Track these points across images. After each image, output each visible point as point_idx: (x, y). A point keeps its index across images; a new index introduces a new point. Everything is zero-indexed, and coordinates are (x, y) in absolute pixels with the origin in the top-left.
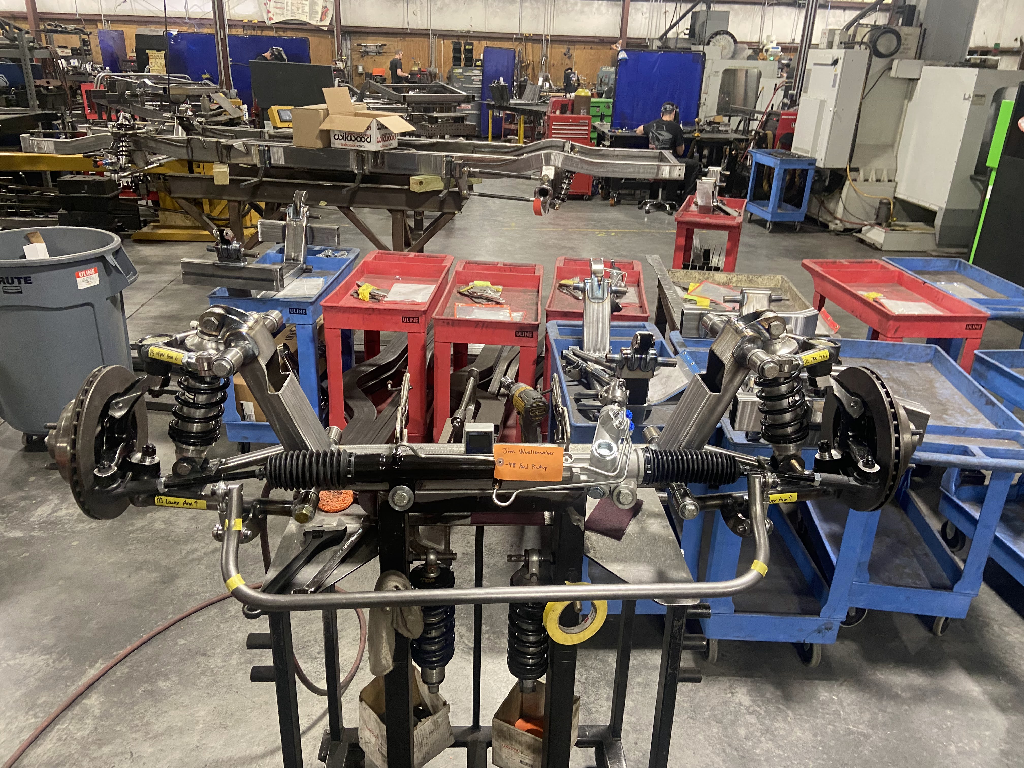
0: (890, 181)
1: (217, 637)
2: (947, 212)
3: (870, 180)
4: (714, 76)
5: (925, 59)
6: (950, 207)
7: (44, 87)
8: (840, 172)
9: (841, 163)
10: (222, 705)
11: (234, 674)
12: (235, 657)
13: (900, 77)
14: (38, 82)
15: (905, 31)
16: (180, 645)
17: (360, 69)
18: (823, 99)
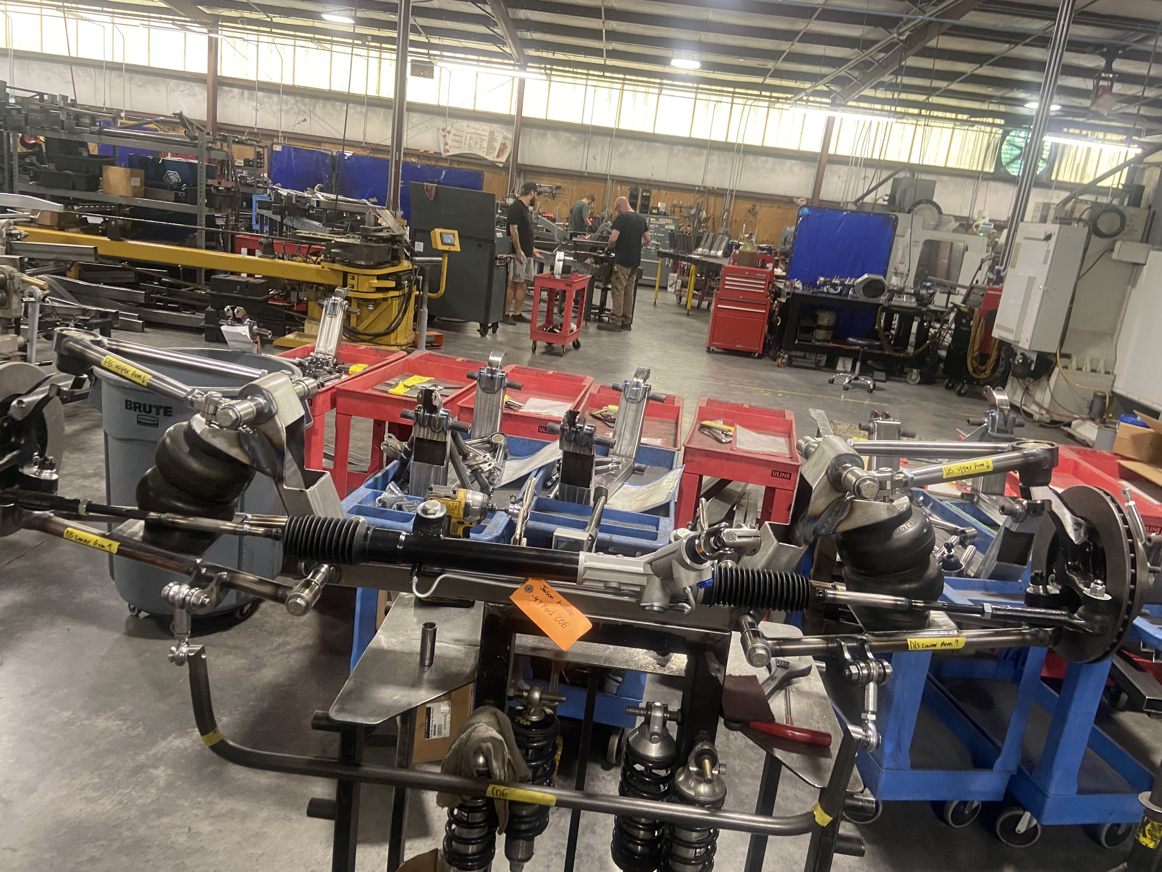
0: (1107, 373)
3: (1084, 369)
4: (914, 246)
5: (1153, 243)
7: (215, 187)
8: (1049, 357)
9: (1051, 347)
13: (1123, 260)
14: (210, 182)
15: (1131, 211)
18: (1032, 275)
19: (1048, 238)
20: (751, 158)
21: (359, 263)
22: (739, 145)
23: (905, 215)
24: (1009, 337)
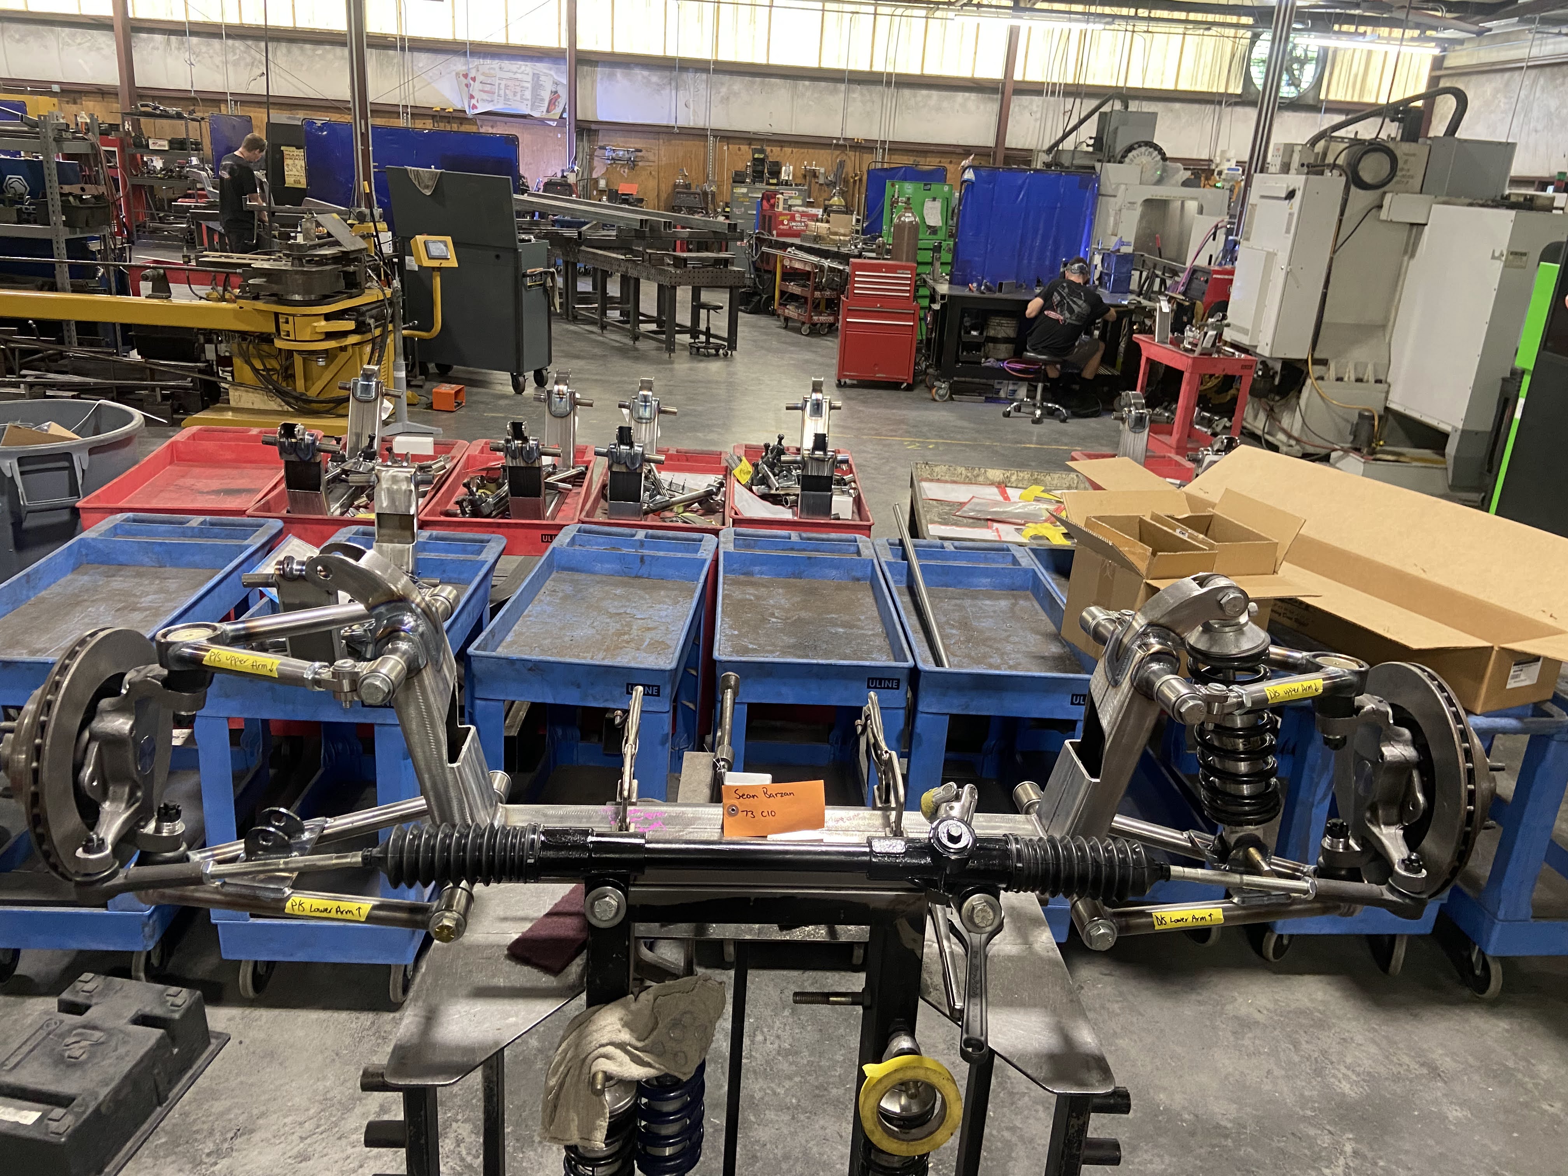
0: (1378, 381)
2: (1465, 434)
3: (1346, 379)
4: (1129, 208)
5: (1437, 194)
6: (1467, 428)
7: (75, 197)
8: (1299, 365)
9: (1299, 351)
13: (1395, 219)
14: (67, 189)
15: (1403, 149)
17: (602, 183)
18: (1271, 250)
19: (1291, 195)
20: (907, 92)
21: (293, 298)
22: (890, 75)
23: (1117, 165)
24: (1245, 339)
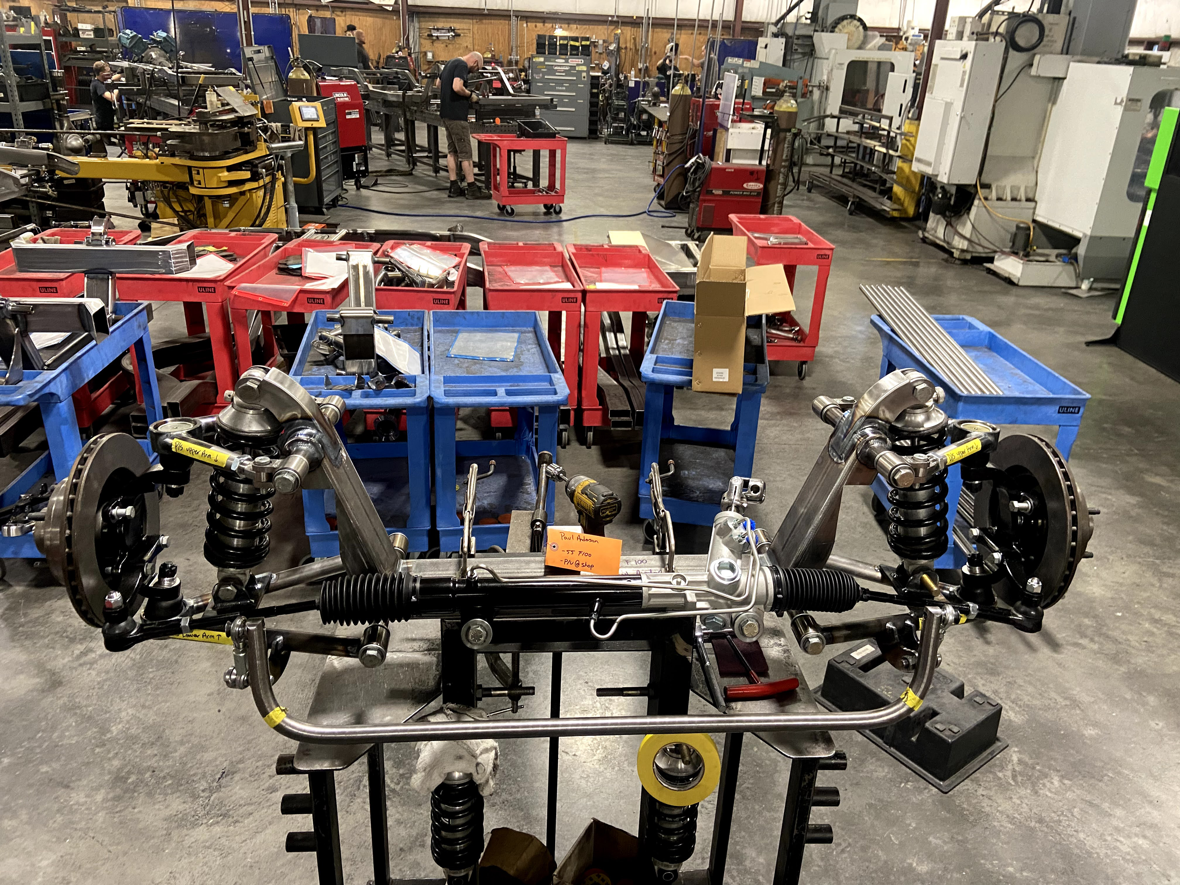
0: (1028, 200)
1: (88, 763)
2: (1093, 239)
3: (1004, 199)
4: (838, 69)
5: (1073, 54)
6: (1094, 234)
8: (969, 189)
9: (969, 178)
10: (72, 854)
11: (95, 814)
12: (103, 791)
13: (1042, 75)
15: (1048, 20)
16: (42, 773)
17: (430, 56)
18: (949, 101)
19: (964, 57)
21: (202, 154)
23: (829, 34)
24: (929, 171)
